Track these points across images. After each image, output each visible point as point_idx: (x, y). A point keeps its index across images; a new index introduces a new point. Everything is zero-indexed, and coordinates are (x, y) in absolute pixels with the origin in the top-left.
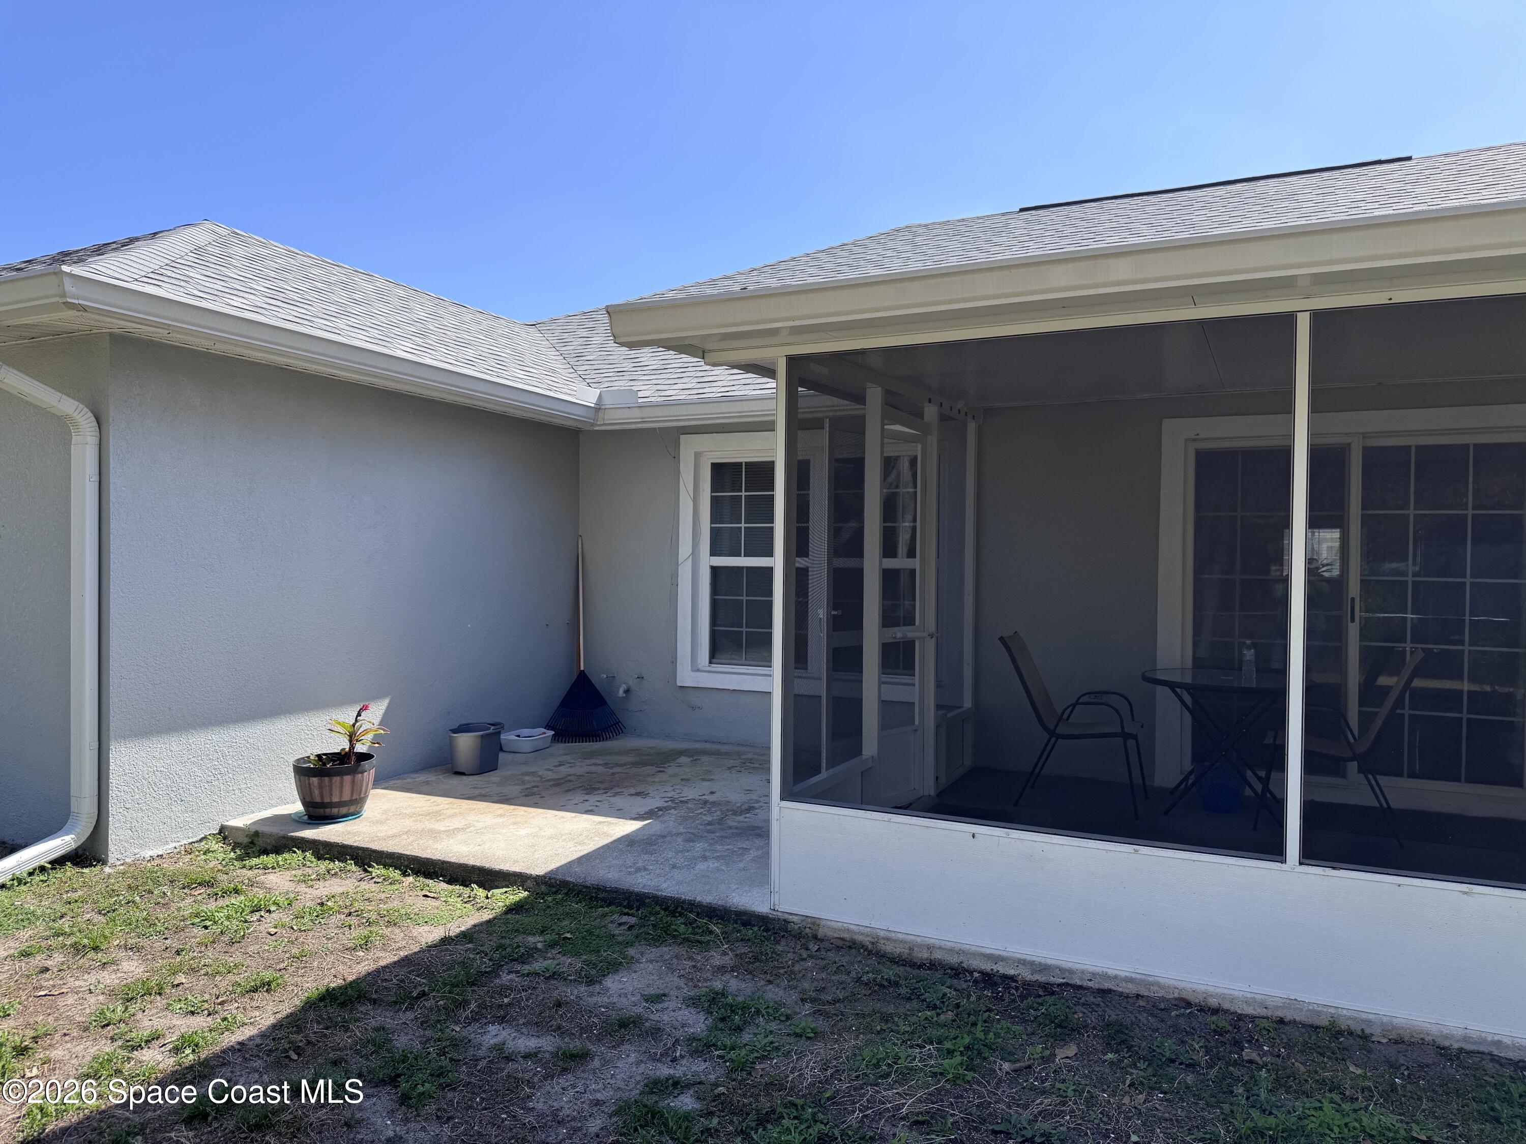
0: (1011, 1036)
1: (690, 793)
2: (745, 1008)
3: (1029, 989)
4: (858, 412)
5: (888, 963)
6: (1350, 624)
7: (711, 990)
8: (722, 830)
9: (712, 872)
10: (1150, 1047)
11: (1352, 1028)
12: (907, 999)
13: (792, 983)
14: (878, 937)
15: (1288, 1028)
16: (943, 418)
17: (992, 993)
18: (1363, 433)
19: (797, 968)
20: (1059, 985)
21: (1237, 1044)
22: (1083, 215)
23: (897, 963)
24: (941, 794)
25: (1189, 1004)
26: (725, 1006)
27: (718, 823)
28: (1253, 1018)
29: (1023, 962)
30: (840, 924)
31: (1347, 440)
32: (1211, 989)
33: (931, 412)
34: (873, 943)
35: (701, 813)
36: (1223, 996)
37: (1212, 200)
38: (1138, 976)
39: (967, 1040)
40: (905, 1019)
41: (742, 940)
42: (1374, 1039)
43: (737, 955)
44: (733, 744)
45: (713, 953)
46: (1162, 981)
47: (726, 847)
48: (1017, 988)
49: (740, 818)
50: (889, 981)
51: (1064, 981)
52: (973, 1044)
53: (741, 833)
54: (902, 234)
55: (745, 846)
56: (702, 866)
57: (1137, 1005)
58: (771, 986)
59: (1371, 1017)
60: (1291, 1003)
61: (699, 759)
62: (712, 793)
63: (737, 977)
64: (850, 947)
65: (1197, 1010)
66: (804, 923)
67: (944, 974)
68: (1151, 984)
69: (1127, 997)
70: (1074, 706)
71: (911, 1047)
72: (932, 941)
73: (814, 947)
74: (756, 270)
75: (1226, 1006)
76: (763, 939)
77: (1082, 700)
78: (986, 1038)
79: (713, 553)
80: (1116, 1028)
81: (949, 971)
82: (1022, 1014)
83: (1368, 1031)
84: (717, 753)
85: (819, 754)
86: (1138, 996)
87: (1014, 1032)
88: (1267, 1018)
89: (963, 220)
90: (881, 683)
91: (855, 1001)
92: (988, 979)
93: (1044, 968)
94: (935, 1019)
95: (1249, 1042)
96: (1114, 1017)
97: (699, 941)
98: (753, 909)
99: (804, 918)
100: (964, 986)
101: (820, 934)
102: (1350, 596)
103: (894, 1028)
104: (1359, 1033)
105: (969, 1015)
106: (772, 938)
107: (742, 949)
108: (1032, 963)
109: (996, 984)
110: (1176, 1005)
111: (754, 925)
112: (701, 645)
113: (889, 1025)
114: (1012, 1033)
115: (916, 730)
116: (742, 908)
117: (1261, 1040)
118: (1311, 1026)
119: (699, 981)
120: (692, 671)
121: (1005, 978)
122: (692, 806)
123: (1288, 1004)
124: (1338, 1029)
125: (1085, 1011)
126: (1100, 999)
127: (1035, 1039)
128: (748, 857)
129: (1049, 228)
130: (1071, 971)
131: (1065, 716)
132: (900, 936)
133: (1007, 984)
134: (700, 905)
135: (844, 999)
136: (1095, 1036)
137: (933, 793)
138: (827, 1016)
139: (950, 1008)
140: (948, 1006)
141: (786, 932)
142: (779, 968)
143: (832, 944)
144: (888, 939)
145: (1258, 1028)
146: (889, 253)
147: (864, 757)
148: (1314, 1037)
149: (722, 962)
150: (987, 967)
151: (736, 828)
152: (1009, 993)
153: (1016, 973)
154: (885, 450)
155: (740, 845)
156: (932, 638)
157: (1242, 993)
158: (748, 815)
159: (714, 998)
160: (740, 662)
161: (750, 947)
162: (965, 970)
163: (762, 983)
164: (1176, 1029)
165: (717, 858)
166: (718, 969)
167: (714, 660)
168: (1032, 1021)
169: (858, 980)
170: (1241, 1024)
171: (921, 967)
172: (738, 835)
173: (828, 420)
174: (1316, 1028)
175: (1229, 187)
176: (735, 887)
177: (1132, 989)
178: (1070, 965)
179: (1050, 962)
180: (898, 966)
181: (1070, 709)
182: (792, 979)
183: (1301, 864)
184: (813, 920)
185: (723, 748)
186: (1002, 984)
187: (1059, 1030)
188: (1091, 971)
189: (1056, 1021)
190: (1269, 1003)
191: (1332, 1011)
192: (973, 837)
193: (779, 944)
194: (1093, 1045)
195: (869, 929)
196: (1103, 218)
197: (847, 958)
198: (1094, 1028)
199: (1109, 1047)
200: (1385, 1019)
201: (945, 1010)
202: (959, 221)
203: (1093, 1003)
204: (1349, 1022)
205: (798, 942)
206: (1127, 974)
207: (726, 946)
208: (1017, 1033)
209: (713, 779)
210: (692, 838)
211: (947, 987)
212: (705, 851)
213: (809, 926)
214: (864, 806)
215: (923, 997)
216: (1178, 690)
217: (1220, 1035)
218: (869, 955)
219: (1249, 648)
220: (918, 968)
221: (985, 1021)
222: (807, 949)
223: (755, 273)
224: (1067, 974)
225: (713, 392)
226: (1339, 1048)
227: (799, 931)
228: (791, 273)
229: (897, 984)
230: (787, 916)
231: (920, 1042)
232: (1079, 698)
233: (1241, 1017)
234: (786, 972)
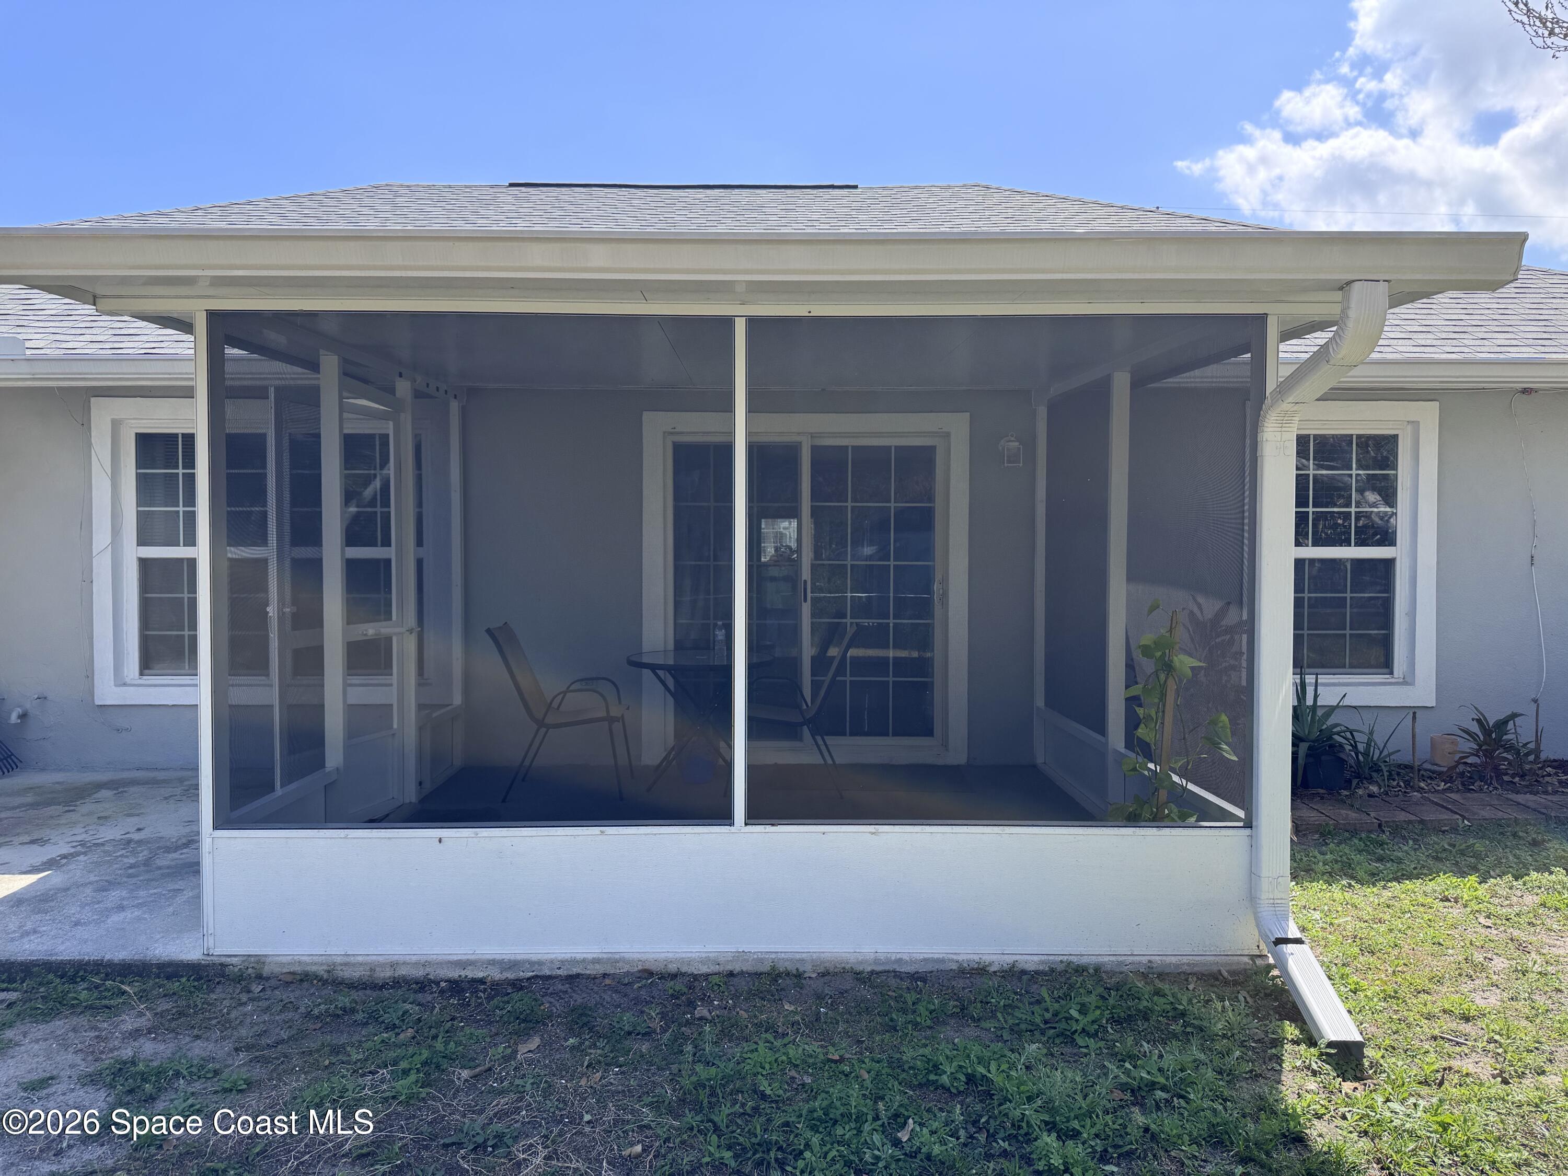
0: (473, 1042)
1: (110, 833)
2: (160, 1072)
3: (496, 989)
4: (313, 382)
5: (346, 990)
6: (803, 603)
7: (117, 1061)
8: (148, 872)
9: (129, 923)
10: (611, 1024)
11: (789, 968)
12: (364, 1024)
13: (225, 1033)
14: (334, 964)
15: (736, 979)
16: (418, 394)
17: (459, 1000)
18: (811, 433)
19: (234, 1014)
20: (529, 979)
21: (691, 1004)
22: (572, 200)
23: (356, 987)
24: (422, 801)
25: (650, 973)
26: (133, 1076)
27: (145, 865)
28: (707, 976)
29: (492, 962)
30: (291, 957)
31: (798, 439)
32: (670, 955)
33: (403, 388)
34: (329, 972)
35: (122, 856)
36: (682, 961)
37: (692, 202)
38: (605, 956)
39: (426, 1054)
40: (358, 1048)
41: (165, 996)
42: (806, 975)
43: (156, 1014)
44: (175, 770)
45: (124, 1017)
46: (626, 956)
47: (152, 891)
48: (485, 991)
49: (175, 855)
50: (344, 1009)
51: (534, 974)
52: (432, 1058)
53: (173, 873)
54: (382, 191)
55: (177, 887)
56: (116, 918)
57: (603, 984)
58: (199, 1041)
59: (804, 955)
60: (740, 955)
61: (125, 792)
62: (139, 830)
63: (154, 1039)
64: (301, 980)
65: (659, 979)
66: (246, 964)
67: (408, 990)
68: (617, 961)
69: (595, 978)
70: (565, 693)
71: (363, 1075)
72: (396, 958)
73: (256, 988)
74: (200, 209)
75: (684, 969)
76: (193, 990)
77: (572, 688)
78: (446, 1049)
79: (141, 542)
80: (580, 1011)
81: (414, 986)
82: (488, 1016)
83: (801, 970)
84: (155, 782)
85: (272, 769)
86: (605, 975)
87: (477, 1036)
88: (719, 973)
89: (450, 187)
90: (346, 685)
91: (302, 1038)
92: (456, 987)
93: (514, 965)
94: (393, 1040)
95: (702, 1000)
96: (580, 1001)
97: (107, 1007)
98: (181, 958)
99: (245, 958)
100: (429, 998)
101: (266, 971)
102: (803, 579)
103: (345, 1059)
104: (795, 972)
105: (430, 1027)
106: (205, 987)
107: (164, 1005)
108: (501, 962)
109: (463, 990)
110: (639, 978)
111: (182, 976)
112: (128, 654)
113: (340, 1057)
114: (475, 1038)
115: (393, 735)
116: (166, 959)
117: (712, 996)
118: (756, 974)
119: (102, 1052)
120: (116, 685)
121: (474, 982)
122: (111, 848)
123: (737, 957)
124: (777, 972)
125: (552, 1000)
126: (567, 985)
127: (499, 1039)
128: (180, 899)
129: (539, 207)
130: (540, 963)
131: (555, 705)
132: (360, 959)
133: (475, 988)
134: (110, 964)
135: (289, 1038)
136: (559, 1024)
137: (414, 800)
138: (266, 1061)
139: (411, 1024)
140: (408, 1023)
141: (223, 977)
142: (210, 1019)
143: (280, 980)
144: (346, 964)
145: (711, 985)
146: (366, 211)
147: (327, 770)
148: (757, 984)
149: (136, 1025)
150: (454, 974)
151: (168, 867)
152: (476, 996)
153: (485, 975)
154: (345, 426)
155: (171, 886)
156: (411, 633)
157: (697, 954)
158: (185, 851)
159: (120, 1069)
160: (183, 672)
161: (176, 1001)
162: (431, 981)
163: (188, 1039)
164: (637, 1001)
165: (138, 906)
166: (130, 1034)
167: (147, 671)
168: (497, 1022)
169: (308, 1015)
170: (696, 984)
171: (382, 987)
172: (169, 875)
173: (273, 389)
174: (758, 975)
175: (709, 192)
176: (158, 936)
177: (599, 969)
178: (539, 957)
179: (519, 957)
180: (357, 991)
181: (561, 696)
182: (226, 1029)
183: (746, 824)
184: (257, 958)
185: (161, 775)
186: (469, 989)
187: (522, 1025)
188: (560, 958)
189: (521, 1017)
190: (722, 959)
191: (773, 956)
192: (440, 841)
193: (213, 992)
194: (556, 1034)
195: (324, 957)
196: (591, 205)
197: (298, 993)
198: (559, 1016)
199: (571, 1032)
200: (815, 956)
201: (404, 1028)
202: (445, 187)
203: (561, 991)
204: (787, 964)
205: (238, 985)
206: (595, 956)
207: (142, 1007)
208: (480, 1037)
209: (142, 813)
210: (105, 887)
211: (409, 1003)
212: (123, 899)
213: (251, 966)
214: (330, 825)
215: (381, 1019)
216: (660, 673)
217: (677, 998)
218: (323, 985)
219: (720, 629)
220: (379, 990)
221: (447, 1032)
222: (249, 992)
223: (200, 213)
224: (536, 966)
225: (131, 347)
226: (777, 990)
227: (239, 974)
228: (245, 218)
229: (353, 1011)
230: (223, 960)
231: (373, 1067)
232: (568, 687)
233: (696, 977)
234: (219, 1022)
